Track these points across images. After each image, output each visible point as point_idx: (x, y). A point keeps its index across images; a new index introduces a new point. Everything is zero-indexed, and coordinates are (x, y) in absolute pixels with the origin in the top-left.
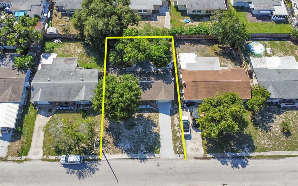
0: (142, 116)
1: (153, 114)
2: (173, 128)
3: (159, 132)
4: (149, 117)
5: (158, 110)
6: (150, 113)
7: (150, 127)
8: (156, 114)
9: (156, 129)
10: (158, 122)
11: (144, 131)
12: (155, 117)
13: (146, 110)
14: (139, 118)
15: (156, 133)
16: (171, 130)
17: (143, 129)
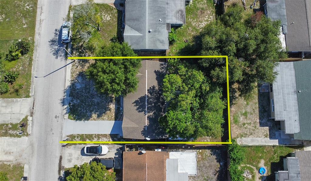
1: (114, 114)
2: (96, 136)
3: (92, 120)
4: (110, 110)
5: (118, 120)
6: (114, 111)
8: (113, 118)
9: (95, 116)
10: (103, 119)
11: (93, 104)
12: (110, 116)
13: (118, 106)
14: (109, 98)
15: (91, 116)
16: (93, 134)
17: (96, 102)
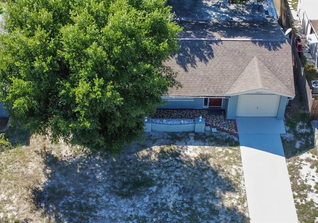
0: (176, 155)
1: (220, 149)
4: (205, 158)
7: (206, 190)
8: (230, 151)
10: (238, 176)
12: (226, 158)
13: (192, 138)
17: (180, 198)
